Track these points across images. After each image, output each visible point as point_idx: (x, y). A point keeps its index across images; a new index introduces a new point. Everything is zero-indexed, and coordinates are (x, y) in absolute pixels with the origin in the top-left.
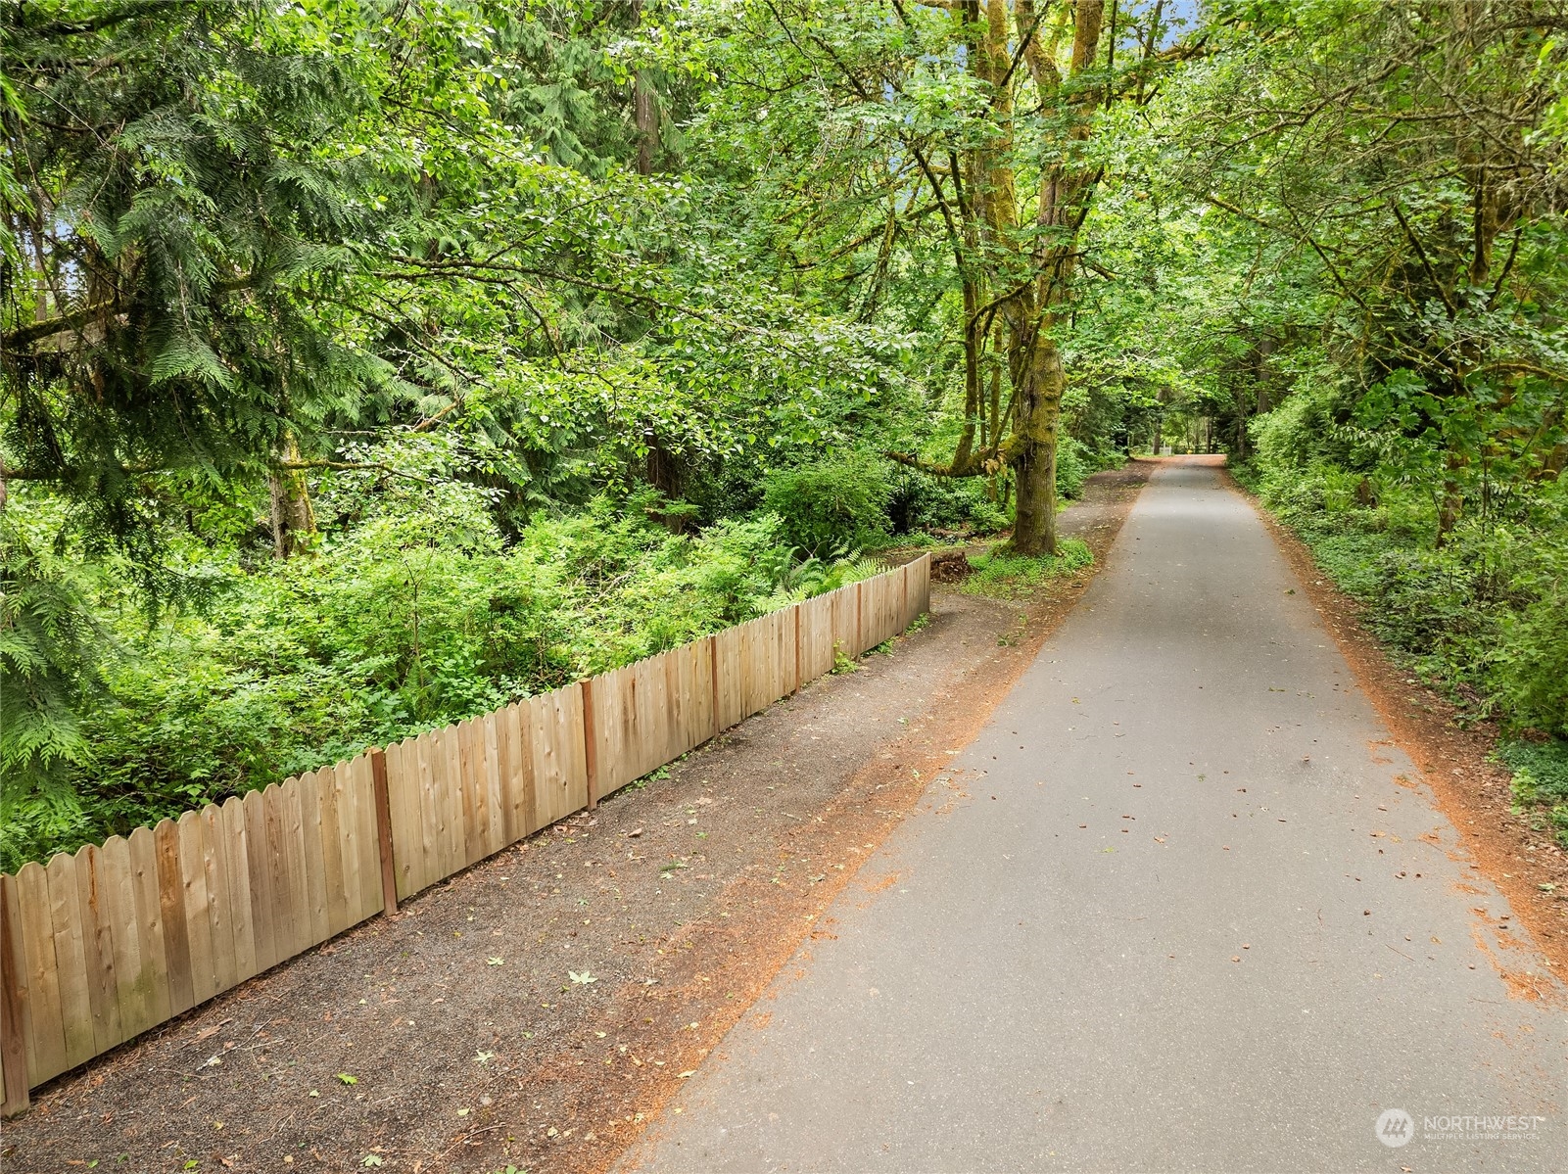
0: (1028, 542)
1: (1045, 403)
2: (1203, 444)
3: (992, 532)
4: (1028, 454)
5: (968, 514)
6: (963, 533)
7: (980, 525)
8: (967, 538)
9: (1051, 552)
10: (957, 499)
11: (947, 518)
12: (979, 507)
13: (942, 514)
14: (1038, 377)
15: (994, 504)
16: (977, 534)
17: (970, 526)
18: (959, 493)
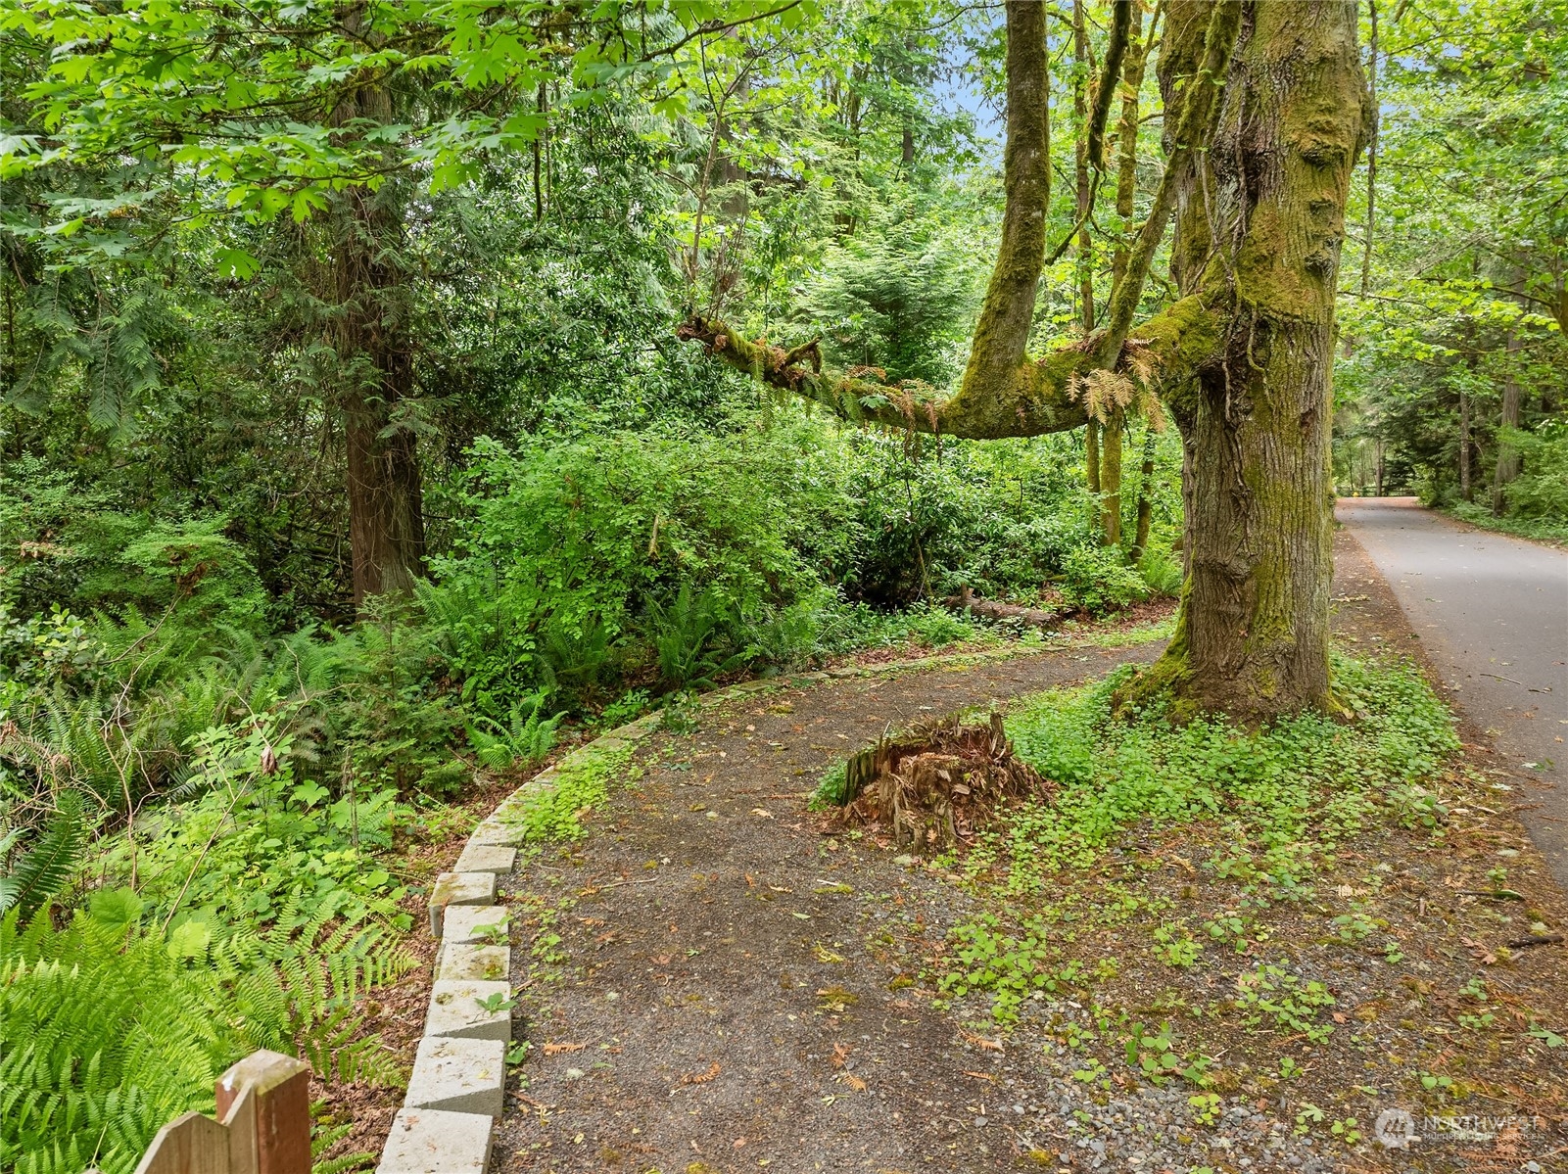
0: (1235, 669)
1: (1300, 176)
2: (1372, 485)
3: (1109, 607)
4: (1237, 359)
5: (1057, 569)
6: (1044, 612)
7: (1082, 592)
8: (1047, 625)
9: (1314, 701)
10: (1034, 536)
11: (1013, 578)
12: (1080, 554)
13: (1004, 567)
14: (1270, 87)
15: (1115, 549)
16: (1074, 613)
17: (1061, 595)
18: (1039, 525)
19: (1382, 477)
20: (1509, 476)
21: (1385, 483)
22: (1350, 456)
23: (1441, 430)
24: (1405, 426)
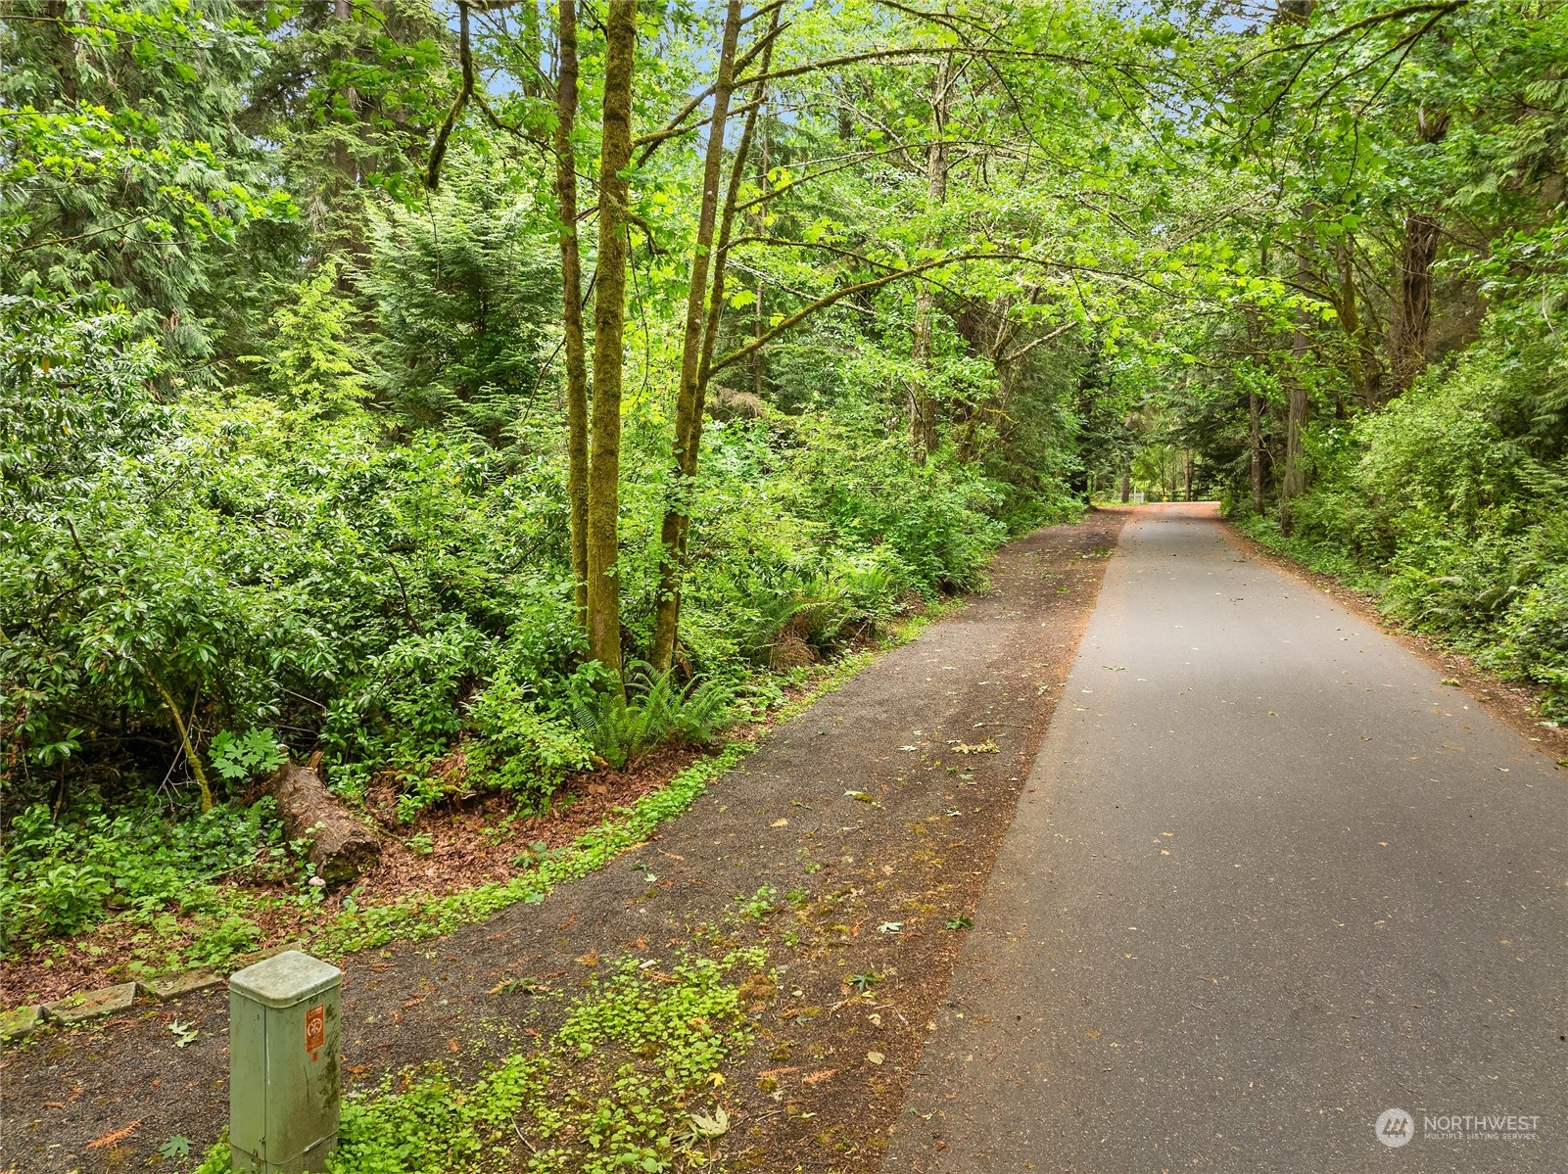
19: (1190, 481)
20: (1296, 490)
21: (1194, 487)
22: (1162, 460)
23: (1238, 437)
24: (1202, 431)
